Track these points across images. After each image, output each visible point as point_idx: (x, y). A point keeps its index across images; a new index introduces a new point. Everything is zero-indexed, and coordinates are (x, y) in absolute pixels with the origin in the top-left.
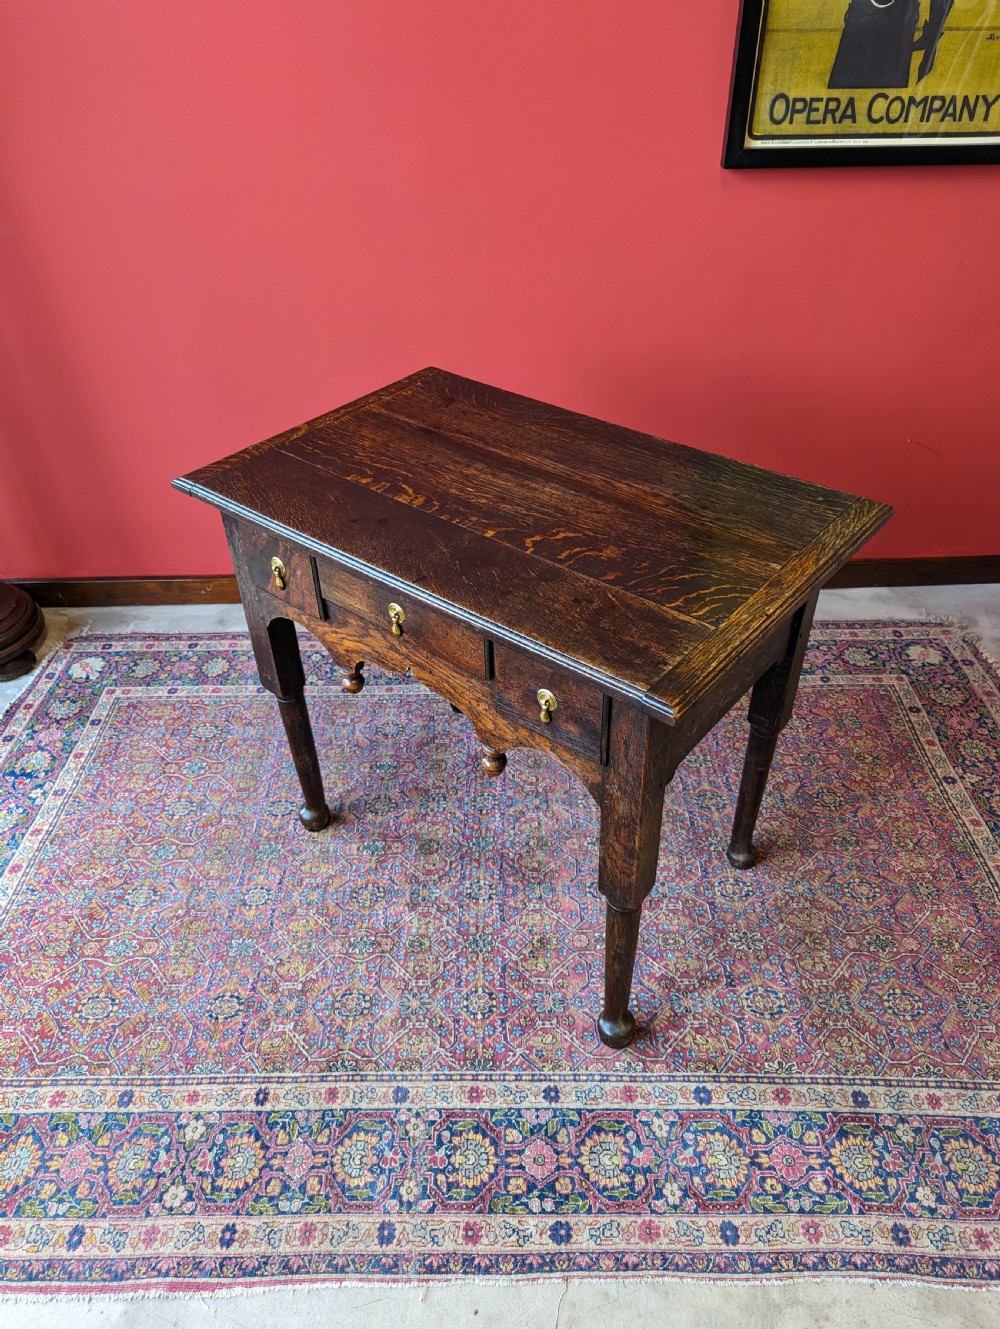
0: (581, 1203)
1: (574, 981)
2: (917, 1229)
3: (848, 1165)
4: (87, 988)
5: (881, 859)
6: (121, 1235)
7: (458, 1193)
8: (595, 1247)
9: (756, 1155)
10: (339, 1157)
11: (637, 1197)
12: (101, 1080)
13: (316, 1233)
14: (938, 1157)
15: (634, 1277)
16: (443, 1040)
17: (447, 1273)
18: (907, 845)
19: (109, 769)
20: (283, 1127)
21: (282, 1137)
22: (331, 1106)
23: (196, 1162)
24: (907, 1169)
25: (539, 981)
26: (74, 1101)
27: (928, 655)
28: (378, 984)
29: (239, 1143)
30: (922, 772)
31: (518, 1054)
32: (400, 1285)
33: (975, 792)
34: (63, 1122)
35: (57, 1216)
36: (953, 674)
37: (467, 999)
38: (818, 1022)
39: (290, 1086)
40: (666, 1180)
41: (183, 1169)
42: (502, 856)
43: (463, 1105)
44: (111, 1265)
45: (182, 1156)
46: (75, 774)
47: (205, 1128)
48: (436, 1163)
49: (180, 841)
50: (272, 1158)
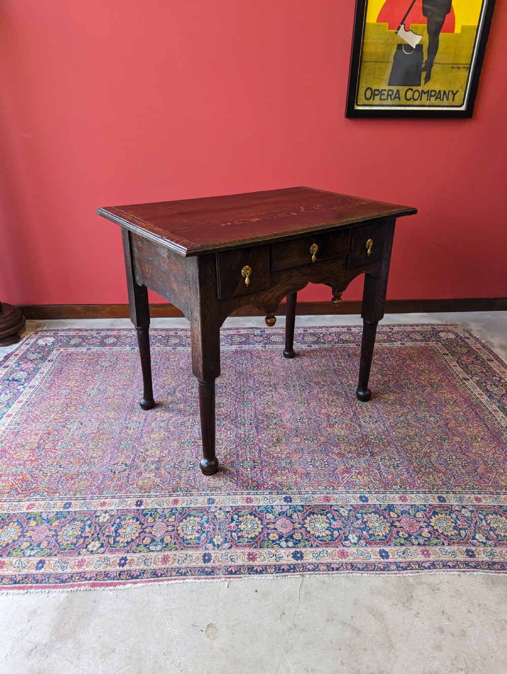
0: (307, 543)
1: (295, 456)
2: (478, 551)
3: (440, 525)
4: (47, 461)
5: (438, 408)
6: (65, 563)
7: (243, 540)
8: (316, 561)
9: (393, 522)
10: (181, 527)
11: (335, 540)
12: (54, 498)
13: (170, 559)
14: (484, 522)
15: (337, 573)
16: (231, 479)
17: (240, 574)
18: (450, 402)
19: (57, 378)
20: (151, 515)
21: (150, 520)
22: (175, 506)
23: (105, 531)
24: (469, 527)
25: (278, 455)
26: (39, 507)
27: (449, 335)
28: (197, 457)
29: (128, 522)
30: (452, 376)
31: (269, 484)
32: (216, 580)
33: (478, 383)
34: (33, 516)
35: (30, 556)
36: (461, 342)
37: (242, 463)
38: (417, 469)
39: (154, 499)
40: (349, 533)
41: (98, 534)
42: (255, 408)
43: (244, 505)
44: (60, 576)
45: (98, 528)
46: (40, 380)
47: (109, 517)
48: (231, 528)
49: (94, 404)
50: (145, 528)
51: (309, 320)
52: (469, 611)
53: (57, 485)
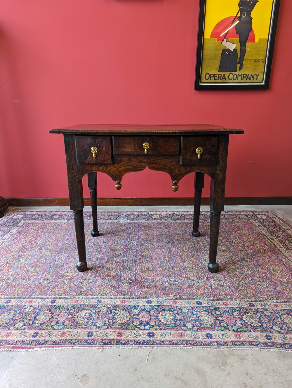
0: (158, 327)
1: (157, 278)
2: (274, 336)
3: (249, 320)
4: (2, 277)
5: (253, 254)
7: (116, 325)
8: (162, 338)
9: (218, 317)
10: (77, 316)
11: (177, 326)
12: (1, 297)
13: (66, 334)
14: (279, 319)
15: (176, 346)
16: (115, 290)
17: (110, 344)
18: (261, 251)
19: (20, 235)
20: (59, 309)
21: (58, 311)
22: (76, 304)
23: (28, 317)
25: (146, 277)
27: (263, 216)
28: (95, 277)
29: (44, 312)
30: (264, 237)
31: (139, 293)
32: (94, 348)
33: (280, 241)
36: (270, 220)
37: (123, 281)
39: (63, 299)
40: (187, 322)
41: (24, 318)
42: (136, 252)
43: (120, 304)
45: (24, 315)
46: (9, 236)
47: (33, 309)
48: (109, 317)
49: (38, 248)
50: (54, 316)
51: (176, 208)
52: (266, 374)
53: (5, 290)
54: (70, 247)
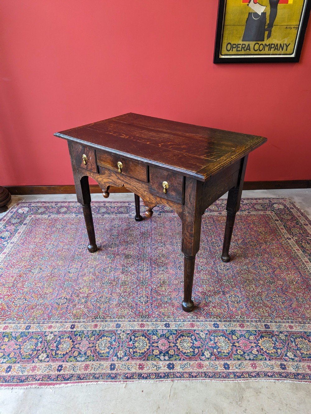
0: (177, 357)
1: (174, 293)
2: (288, 365)
3: (264, 346)
4: (18, 296)
5: (269, 260)
6: (24, 368)
7: (137, 355)
8: (182, 371)
9: (234, 343)
10: (98, 344)
11: (195, 355)
12: (20, 322)
13: (89, 367)
14: (293, 343)
15: (195, 380)
16: (132, 310)
17: (133, 379)
18: (277, 256)
19: (28, 236)
20: (80, 336)
21: (79, 338)
22: (95, 329)
23: (50, 346)
25: (163, 293)
26: (11, 329)
27: (279, 206)
28: (111, 294)
29: (65, 340)
30: (280, 236)
31: (156, 314)
32: (117, 383)
33: (297, 242)
34: (7, 334)
35: (3, 363)
36: (287, 211)
37: (140, 298)
39: (82, 323)
40: (205, 351)
41: (46, 348)
42: (151, 259)
43: (138, 329)
44: (20, 378)
45: (46, 344)
46: (18, 238)
47: (53, 336)
48: (129, 346)
49: (50, 255)
50: (75, 345)
52: (279, 409)
53: (23, 313)
54: (82, 253)
